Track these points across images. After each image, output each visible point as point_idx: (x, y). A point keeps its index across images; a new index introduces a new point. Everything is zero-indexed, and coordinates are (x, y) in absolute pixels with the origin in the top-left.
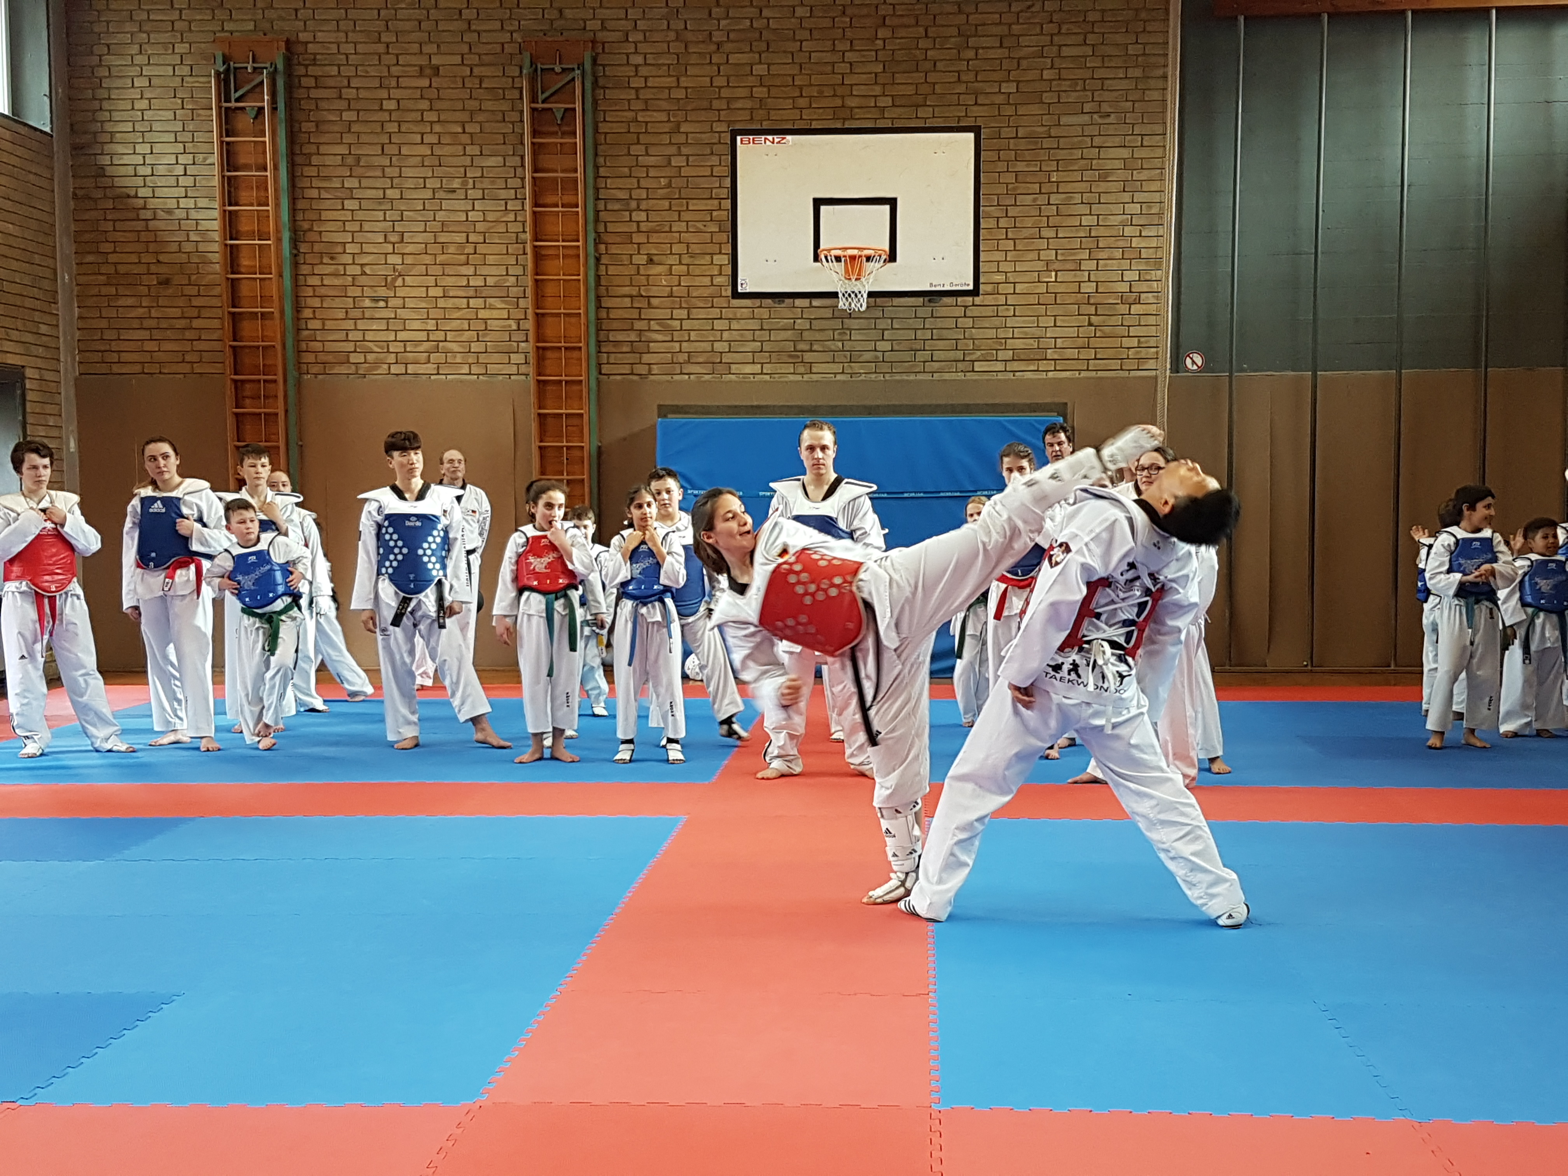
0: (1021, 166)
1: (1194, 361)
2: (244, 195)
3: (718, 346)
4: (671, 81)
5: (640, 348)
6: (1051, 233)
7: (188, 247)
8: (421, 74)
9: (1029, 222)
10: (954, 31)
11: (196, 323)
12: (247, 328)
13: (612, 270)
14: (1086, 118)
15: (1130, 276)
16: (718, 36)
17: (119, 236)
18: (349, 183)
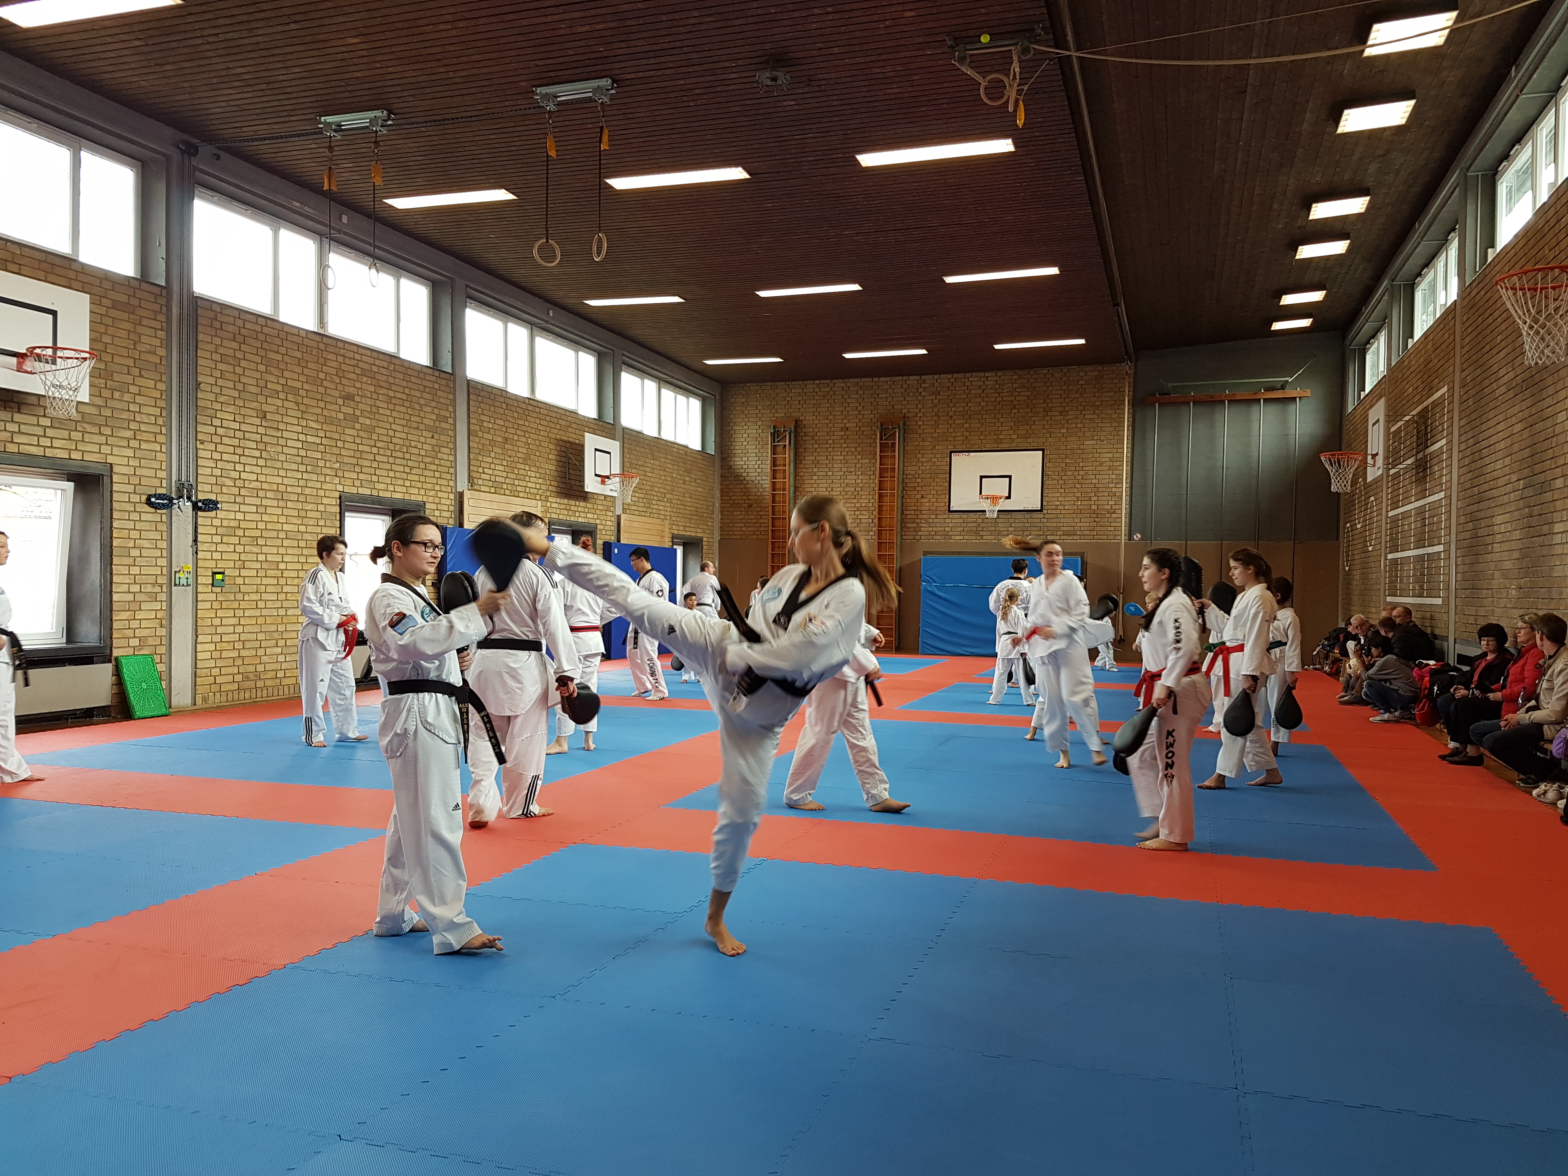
0: (1067, 461)
1: (1137, 537)
2: (778, 475)
3: (947, 529)
4: (932, 431)
5: (917, 530)
6: (1079, 486)
7: (759, 494)
8: (842, 430)
9: (1070, 482)
10: (1042, 410)
11: (760, 521)
12: (777, 522)
13: (908, 500)
14: (1094, 442)
15: (1110, 503)
16: (951, 414)
17: (735, 490)
18: (815, 470)
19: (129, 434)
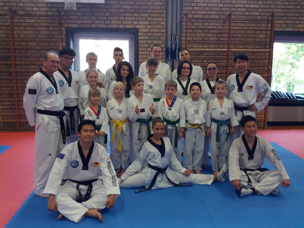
19: (146, 15)
